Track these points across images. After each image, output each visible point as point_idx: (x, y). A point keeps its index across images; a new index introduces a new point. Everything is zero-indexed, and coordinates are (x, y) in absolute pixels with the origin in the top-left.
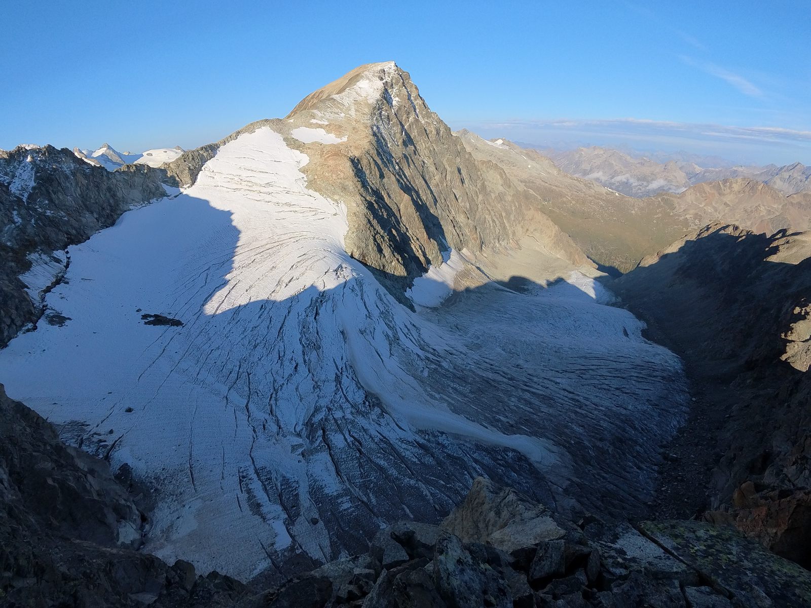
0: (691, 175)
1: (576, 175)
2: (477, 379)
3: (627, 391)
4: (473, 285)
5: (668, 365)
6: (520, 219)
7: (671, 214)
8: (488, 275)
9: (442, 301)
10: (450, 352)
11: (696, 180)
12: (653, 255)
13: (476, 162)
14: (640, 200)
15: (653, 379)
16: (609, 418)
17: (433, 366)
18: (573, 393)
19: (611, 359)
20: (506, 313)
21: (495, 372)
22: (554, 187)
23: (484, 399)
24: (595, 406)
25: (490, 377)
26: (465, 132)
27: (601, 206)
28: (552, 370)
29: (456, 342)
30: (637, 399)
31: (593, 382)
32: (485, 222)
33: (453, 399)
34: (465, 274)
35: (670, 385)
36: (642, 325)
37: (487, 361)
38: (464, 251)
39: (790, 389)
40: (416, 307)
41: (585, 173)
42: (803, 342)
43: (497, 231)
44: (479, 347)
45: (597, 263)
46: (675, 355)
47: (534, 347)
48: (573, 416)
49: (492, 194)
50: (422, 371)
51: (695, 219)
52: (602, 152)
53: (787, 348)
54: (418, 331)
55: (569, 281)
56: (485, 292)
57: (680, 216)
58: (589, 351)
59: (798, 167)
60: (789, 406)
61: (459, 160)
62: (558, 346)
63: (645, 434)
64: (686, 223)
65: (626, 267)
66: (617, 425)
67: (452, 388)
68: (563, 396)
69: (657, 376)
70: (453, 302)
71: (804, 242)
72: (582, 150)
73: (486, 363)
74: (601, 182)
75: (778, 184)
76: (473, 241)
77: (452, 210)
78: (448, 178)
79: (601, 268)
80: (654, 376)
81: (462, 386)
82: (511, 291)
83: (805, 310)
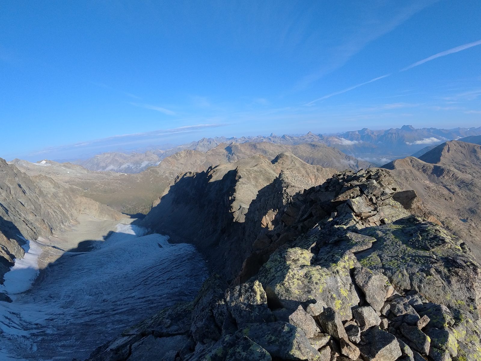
0: (160, 155)
1: (99, 171)
2: (78, 327)
3: (174, 277)
4: (53, 260)
5: (188, 251)
6: (73, 205)
7: (158, 176)
8: (62, 249)
9: (32, 282)
10: (51, 319)
11: (163, 157)
12: (157, 199)
13: (31, 178)
14: (139, 174)
15: (184, 263)
16: (171, 299)
17: (40, 338)
18: (145, 297)
19: (158, 264)
20: (83, 269)
21: (90, 315)
22: (88, 181)
23: (88, 339)
24: (160, 297)
25: (87, 320)
26: (17, 160)
27: (120, 183)
28: (127, 291)
29: (54, 308)
30: (180, 278)
31: (153, 283)
32: (49, 214)
33: (64, 355)
34: (45, 255)
35: (193, 261)
36: (166, 237)
37: (81, 309)
38: (40, 239)
39: (242, 232)
40: (12, 297)
41: (104, 168)
42: (238, 210)
43: (60, 217)
44: (72, 303)
45: (129, 215)
46: (189, 244)
47: (111, 282)
48: (150, 311)
49: (49, 195)
50: (31, 348)
51: (170, 175)
52: (109, 155)
53: (234, 216)
54: (18, 316)
55: (117, 231)
56: (64, 261)
57: (162, 176)
58: (144, 267)
59: (205, 139)
60: (245, 240)
61: (18, 179)
62: (125, 274)
63: (192, 295)
64: (167, 178)
65: (146, 211)
66: (176, 300)
67: (61, 346)
68: (139, 303)
69: (185, 260)
70: (41, 279)
71: (220, 169)
72: (97, 156)
73: (81, 311)
74: (115, 171)
75: (200, 149)
76: (44, 230)
77: (22, 214)
78: (12, 192)
79: (132, 216)
80: (184, 261)
81: (68, 340)
82: (82, 253)
83: (233, 196)
